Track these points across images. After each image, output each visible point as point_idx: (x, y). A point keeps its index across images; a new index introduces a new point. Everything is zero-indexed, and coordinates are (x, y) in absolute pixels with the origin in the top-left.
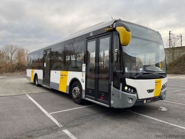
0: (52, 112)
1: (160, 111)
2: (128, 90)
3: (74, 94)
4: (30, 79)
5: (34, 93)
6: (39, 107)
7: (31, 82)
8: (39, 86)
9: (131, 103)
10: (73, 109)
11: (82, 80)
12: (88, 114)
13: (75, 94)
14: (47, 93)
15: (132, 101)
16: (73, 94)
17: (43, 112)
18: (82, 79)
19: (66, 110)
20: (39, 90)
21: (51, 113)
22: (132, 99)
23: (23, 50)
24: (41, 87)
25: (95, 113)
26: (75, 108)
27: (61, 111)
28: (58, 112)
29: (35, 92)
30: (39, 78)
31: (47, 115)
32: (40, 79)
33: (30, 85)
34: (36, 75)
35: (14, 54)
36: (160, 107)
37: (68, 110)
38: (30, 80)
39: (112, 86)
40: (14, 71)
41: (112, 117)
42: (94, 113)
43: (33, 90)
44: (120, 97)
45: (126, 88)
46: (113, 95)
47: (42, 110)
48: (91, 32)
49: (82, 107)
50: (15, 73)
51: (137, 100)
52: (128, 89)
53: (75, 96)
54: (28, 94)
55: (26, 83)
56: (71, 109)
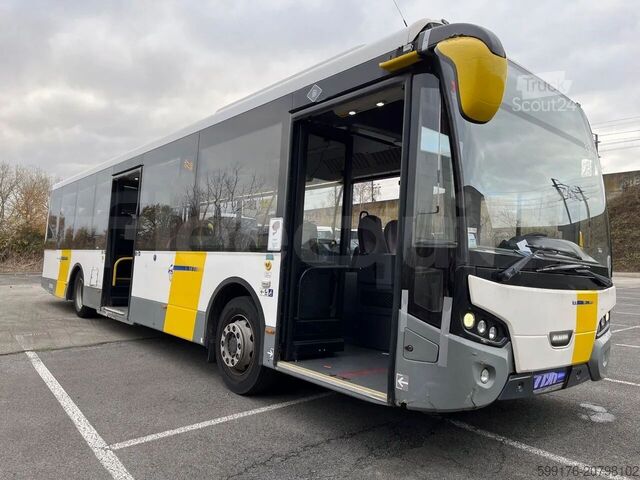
0: (121, 441)
1: (585, 422)
2: (474, 329)
3: (227, 353)
4: (55, 286)
5: (60, 346)
6: (70, 413)
7: (56, 299)
8: (89, 314)
9: (487, 388)
10: (219, 420)
11: (266, 285)
12: (286, 447)
13: (233, 353)
14: (115, 345)
15: (489, 378)
16: (222, 349)
17: (80, 438)
18: (266, 280)
19: (188, 428)
20: (88, 333)
21: (117, 446)
22: (490, 369)
23: (45, 182)
24: (94, 321)
25: (319, 439)
26: (230, 418)
27: (168, 433)
28: (149, 438)
29: (65, 342)
30: (86, 283)
31: (100, 455)
32: (91, 288)
33: (55, 309)
34: (77, 271)
35: (12, 197)
36: (582, 405)
37: (196, 426)
38: (52, 291)
39: (404, 310)
40: (6, 257)
41: (395, 462)
42: (312, 442)
43: (62, 331)
44: (442, 362)
45: (469, 320)
46: (408, 349)
47: (81, 429)
48: (311, 86)
49: (258, 411)
50: (10, 264)
51: (510, 374)
52: (476, 323)
53: (230, 358)
54: (36, 351)
55: (38, 304)
56: (213, 422)
